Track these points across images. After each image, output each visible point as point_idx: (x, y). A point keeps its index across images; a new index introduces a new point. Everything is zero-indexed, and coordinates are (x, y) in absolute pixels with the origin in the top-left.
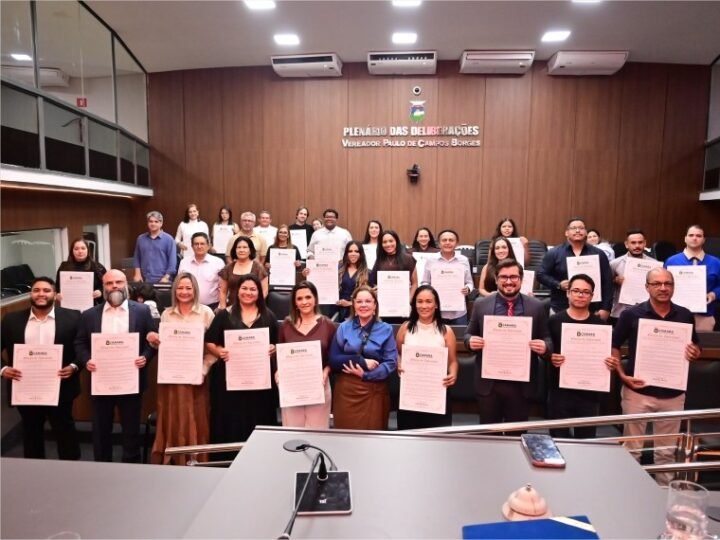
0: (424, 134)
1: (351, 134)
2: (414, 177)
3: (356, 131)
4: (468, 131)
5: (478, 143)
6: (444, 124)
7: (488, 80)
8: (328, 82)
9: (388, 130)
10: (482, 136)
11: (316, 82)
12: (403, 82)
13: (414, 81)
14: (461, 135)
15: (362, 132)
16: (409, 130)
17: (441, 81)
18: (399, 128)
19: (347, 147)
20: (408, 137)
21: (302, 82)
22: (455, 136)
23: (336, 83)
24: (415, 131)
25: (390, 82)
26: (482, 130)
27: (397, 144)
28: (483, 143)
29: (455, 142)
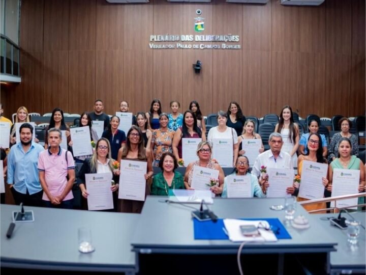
0: (204, 40)
1: (155, 40)
2: (197, 69)
3: (158, 38)
4: (233, 38)
5: (239, 46)
6: (216, 34)
7: (244, 6)
8: (140, 6)
9: (180, 38)
10: (241, 42)
11: (132, 6)
12: (190, 6)
13: (196, 6)
14: (228, 41)
15: (162, 39)
16: (194, 37)
17: (214, 6)
18: (187, 36)
19: (153, 48)
20: (193, 42)
21: (123, 6)
22: (223, 42)
23: (145, 7)
24: (198, 38)
25: (181, 6)
26: (242, 38)
27: (186, 47)
28: (242, 47)
29: (224, 46)
